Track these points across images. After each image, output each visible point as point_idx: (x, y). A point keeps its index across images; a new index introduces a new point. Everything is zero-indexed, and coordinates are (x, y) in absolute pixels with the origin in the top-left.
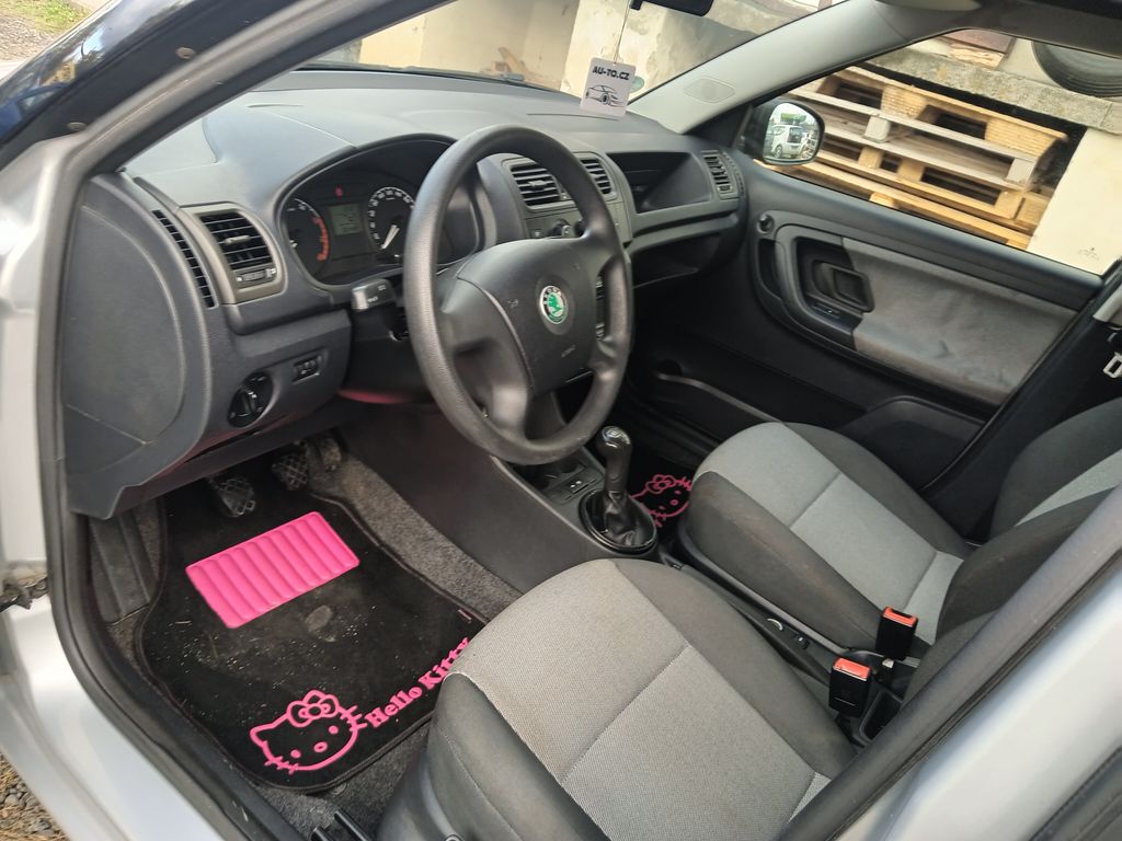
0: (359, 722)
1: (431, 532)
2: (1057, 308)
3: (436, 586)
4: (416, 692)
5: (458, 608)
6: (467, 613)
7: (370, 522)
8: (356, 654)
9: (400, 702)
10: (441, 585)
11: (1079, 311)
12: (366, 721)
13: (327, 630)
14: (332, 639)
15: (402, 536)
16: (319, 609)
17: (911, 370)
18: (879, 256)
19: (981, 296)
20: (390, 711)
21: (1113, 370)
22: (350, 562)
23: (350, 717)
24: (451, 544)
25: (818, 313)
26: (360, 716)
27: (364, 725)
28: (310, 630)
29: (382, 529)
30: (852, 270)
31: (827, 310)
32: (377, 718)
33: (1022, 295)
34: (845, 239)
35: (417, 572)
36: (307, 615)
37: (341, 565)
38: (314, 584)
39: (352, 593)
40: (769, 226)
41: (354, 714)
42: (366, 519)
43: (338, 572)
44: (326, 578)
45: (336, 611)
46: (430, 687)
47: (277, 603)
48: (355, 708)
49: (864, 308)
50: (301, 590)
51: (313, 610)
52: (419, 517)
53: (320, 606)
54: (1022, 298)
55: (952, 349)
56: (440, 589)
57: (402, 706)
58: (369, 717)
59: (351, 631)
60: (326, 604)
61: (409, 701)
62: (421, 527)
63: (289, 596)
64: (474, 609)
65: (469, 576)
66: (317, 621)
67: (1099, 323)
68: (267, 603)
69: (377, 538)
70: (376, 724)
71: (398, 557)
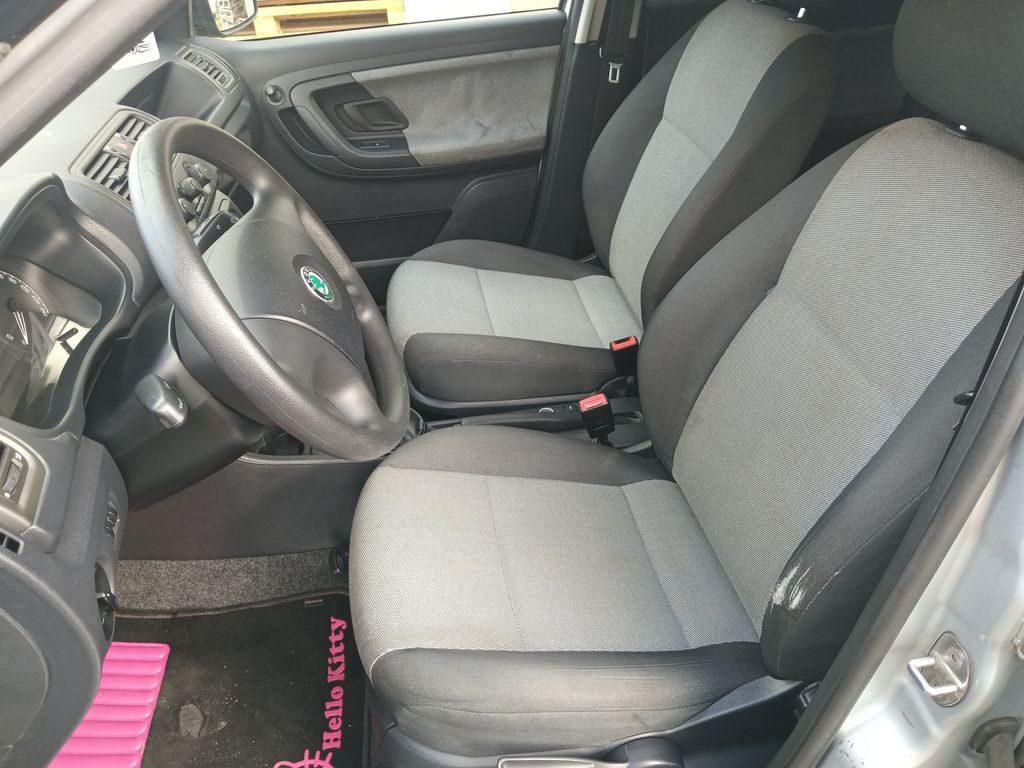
0: (323, 758)
1: (219, 565)
2: (545, 50)
3: (262, 602)
4: (337, 693)
5: (303, 601)
6: (314, 598)
7: (142, 606)
8: (257, 714)
9: (334, 711)
10: (267, 597)
11: (560, 44)
12: (328, 750)
13: (208, 721)
14: (223, 724)
15: (189, 591)
16: (182, 713)
17: (470, 158)
18: (391, 75)
19: (486, 68)
20: (335, 725)
21: (614, 77)
22: (160, 653)
23: (312, 762)
24: (249, 559)
25: (369, 150)
26: (318, 753)
27: (330, 755)
28: (196, 736)
29: (159, 601)
30: (373, 98)
31: (374, 144)
32: (332, 740)
33: (515, 52)
34: (353, 74)
35: (233, 607)
36: (177, 728)
37: (155, 662)
38: (152, 699)
39: (193, 674)
40: (279, 95)
41: (312, 757)
42: (134, 606)
43: (159, 670)
44: (155, 684)
45: (198, 702)
46: (342, 677)
47: (140, 746)
48: (307, 752)
49: (401, 126)
50: (148, 714)
51: (178, 719)
52: (194, 563)
53: (179, 711)
54: (518, 53)
55: (486, 123)
56: (270, 601)
57: (339, 712)
58: (326, 746)
59: (231, 702)
60: (183, 703)
61: (340, 703)
62: (205, 568)
63: (144, 730)
64: (317, 591)
65: (289, 570)
66: (192, 722)
67: (581, 46)
68: (131, 755)
69: (162, 612)
70: (338, 745)
71: (201, 610)
